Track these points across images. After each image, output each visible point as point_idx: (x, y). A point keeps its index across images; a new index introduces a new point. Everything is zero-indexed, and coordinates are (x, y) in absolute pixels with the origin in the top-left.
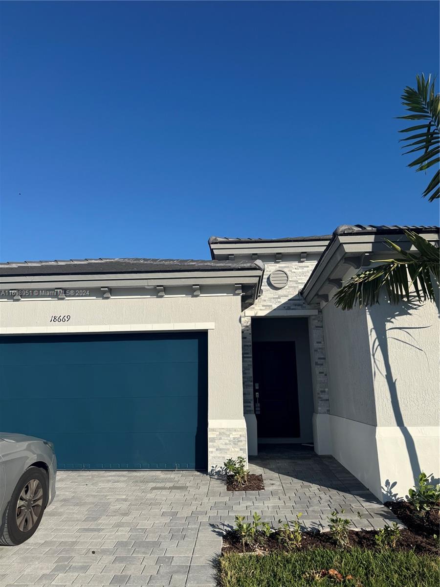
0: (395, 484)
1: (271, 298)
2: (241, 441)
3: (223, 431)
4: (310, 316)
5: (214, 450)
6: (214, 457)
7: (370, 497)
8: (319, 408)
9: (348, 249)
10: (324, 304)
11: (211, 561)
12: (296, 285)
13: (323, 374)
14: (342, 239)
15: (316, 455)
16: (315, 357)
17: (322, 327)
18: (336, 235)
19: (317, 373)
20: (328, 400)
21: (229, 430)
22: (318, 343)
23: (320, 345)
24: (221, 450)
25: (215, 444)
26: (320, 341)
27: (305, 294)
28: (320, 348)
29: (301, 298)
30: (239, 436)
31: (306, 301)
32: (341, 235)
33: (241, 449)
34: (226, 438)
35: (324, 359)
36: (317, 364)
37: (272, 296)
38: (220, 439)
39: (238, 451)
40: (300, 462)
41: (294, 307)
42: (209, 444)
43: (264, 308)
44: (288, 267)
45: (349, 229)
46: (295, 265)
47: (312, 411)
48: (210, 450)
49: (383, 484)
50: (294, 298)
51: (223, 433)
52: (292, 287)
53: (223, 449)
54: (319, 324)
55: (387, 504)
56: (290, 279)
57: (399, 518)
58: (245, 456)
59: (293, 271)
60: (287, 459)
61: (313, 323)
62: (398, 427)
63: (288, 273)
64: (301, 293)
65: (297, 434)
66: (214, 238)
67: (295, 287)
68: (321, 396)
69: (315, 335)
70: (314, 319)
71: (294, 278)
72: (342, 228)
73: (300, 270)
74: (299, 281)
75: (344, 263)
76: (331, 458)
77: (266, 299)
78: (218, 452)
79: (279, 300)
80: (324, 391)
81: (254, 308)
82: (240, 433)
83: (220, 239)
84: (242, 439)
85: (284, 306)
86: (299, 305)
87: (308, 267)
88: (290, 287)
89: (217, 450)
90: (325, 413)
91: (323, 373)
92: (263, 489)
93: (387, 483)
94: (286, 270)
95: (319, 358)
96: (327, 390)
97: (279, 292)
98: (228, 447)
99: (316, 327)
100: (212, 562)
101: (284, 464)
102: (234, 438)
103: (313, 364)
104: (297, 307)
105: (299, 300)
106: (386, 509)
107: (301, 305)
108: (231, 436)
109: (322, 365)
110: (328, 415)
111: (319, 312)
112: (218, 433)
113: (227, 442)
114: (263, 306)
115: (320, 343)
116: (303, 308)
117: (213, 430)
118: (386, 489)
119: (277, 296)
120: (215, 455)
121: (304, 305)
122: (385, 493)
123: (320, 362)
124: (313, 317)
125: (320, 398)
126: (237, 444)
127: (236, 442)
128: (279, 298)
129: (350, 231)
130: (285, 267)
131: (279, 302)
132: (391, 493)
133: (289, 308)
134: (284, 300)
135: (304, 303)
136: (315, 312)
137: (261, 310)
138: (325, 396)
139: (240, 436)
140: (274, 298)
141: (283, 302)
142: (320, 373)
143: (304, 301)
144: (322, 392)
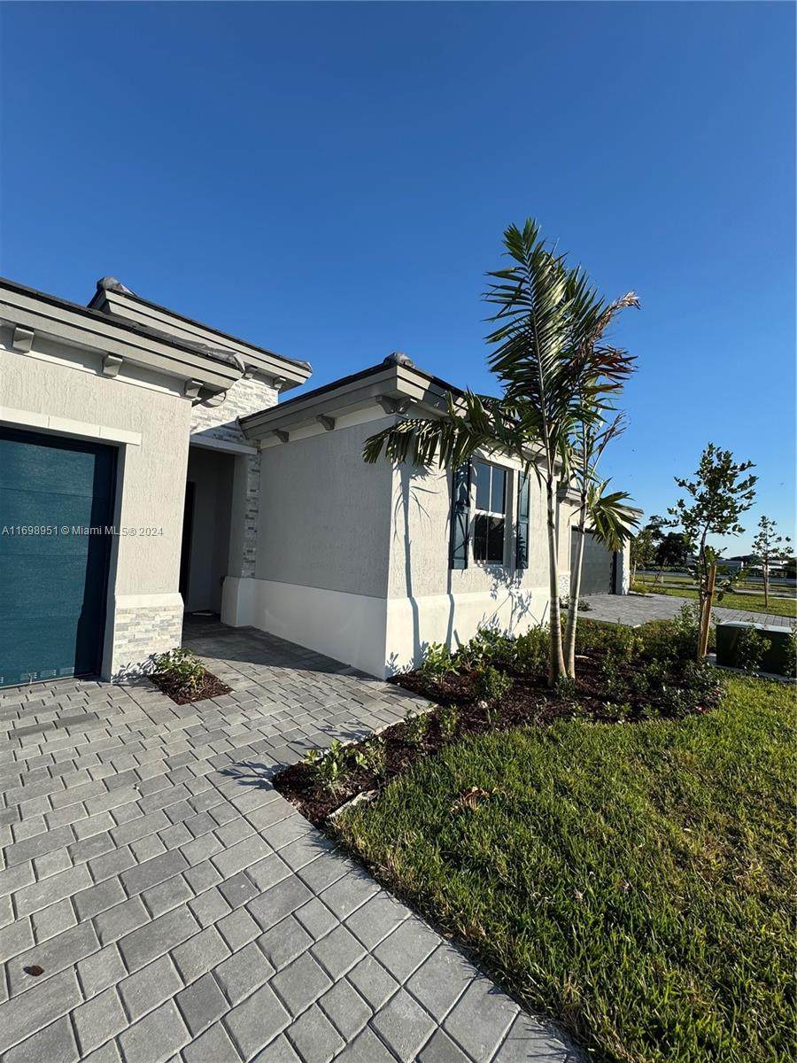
2: (174, 624)
3: (143, 611)
4: (245, 454)
5: (125, 642)
6: (124, 654)
8: (243, 571)
11: (314, 845)
12: (236, 409)
13: (253, 531)
15: (231, 630)
16: (246, 508)
17: (259, 471)
19: (246, 528)
20: (254, 562)
21: (155, 610)
22: (251, 491)
23: (254, 494)
24: (137, 640)
25: (126, 633)
26: (254, 488)
27: (247, 426)
28: (253, 498)
29: (238, 427)
31: (245, 434)
32: (401, 365)
33: (172, 637)
34: (148, 622)
35: (257, 511)
36: (247, 517)
38: (138, 624)
39: (167, 640)
41: (229, 438)
42: (116, 634)
45: (410, 361)
48: (116, 643)
50: (230, 426)
51: (141, 615)
52: (228, 409)
53: (143, 639)
54: (256, 467)
55: (392, 680)
61: (251, 465)
64: (241, 421)
67: (232, 411)
69: (249, 479)
70: (251, 460)
71: (233, 398)
72: (403, 357)
73: (242, 390)
74: (240, 404)
76: (253, 629)
78: (132, 644)
79: (208, 422)
80: (251, 551)
82: (173, 613)
84: (176, 620)
86: (234, 437)
87: (252, 388)
88: (225, 408)
89: (130, 641)
90: (248, 577)
91: (252, 528)
92: (231, 690)
95: (251, 511)
96: (254, 549)
97: (211, 411)
98: (151, 635)
99: (253, 470)
100: (317, 846)
102: (162, 622)
104: (232, 439)
105: (236, 430)
106: (390, 686)
107: (238, 438)
108: (158, 619)
109: (252, 518)
110: (254, 580)
111: (258, 451)
112: (134, 616)
113: (150, 628)
115: (255, 491)
116: (240, 442)
117: (125, 612)
118: (389, 662)
119: (206, 417)
120: (126, 650)
121: (241, 438)
122: (388, 666)
123: (251, 515)
124: (251, 457)
125: (245, 559)
126: (167, 629)
127: (164, 626)
128: (209, 419)
131: (208, 425)
132: (393, 666)
133: (220, 438)
134: (214, 424)
135: (241, 436)
136: (253, 451)
138: (250, 557)
139: (173, 616)
140: (201, 418)
142: (250, 528)
143: (241, 433)
144: (248, 551)
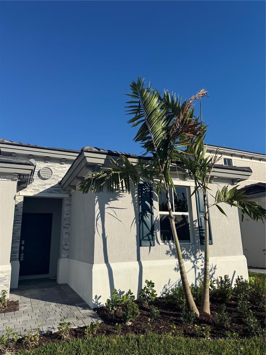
0: (100, 297)
1: (40, 185)
2: (6, 279)
7: (85, 306)
8: (63, 255)
9: (89, 160)
10: (73, 191)
12: (57, 178)
13: (68, 234)
14: (86, 154)
15: (58, 284)
16: (64, 223)
17: (70, 205)
18: (82, 151)
19: (64, 233)
20: (68, 250)
22: (67, 214)
23: (68, 216)
27: (62, 184)
28: (67, 218)
29: (59, 186)
30: (5, 276)
31: (62, 189)
32: (86, 152)
35: (69, 224)
36: (64, 227)
37: (40, 183)
39: (2, 287)
40: (46, 289)
41: (54, 192)
43: (33, 191)
44: (53, 166)
45: (90, 149)
46: (58, 166)
47: (58, 257)
49: (94, 298)
50: (55, 186)
52: (54, 179)
54: (69, 203)
55: (94, 310)
56: (53, 174)
57: (100, 316)
58: (8, 289)
59: (56, 169)
60: (38, 288)
61: (65, 202)
62: (105, 264)
63: (53, 170)
64: (60, 183)
65: (47, 272)
66: (2, 140)
68: (65, 247)
69: (65, 209)
70: (66, 200)
71: (56, 174)
72: (87, 148)
73: (61, 169)
74: (59, 176)
75: (86, 168)
76: (66, 285)
77: (36, 185)
79: (44, 186)
80: (67, 244)
81: (26, 190)
82: (6, 274)
83: (6, 141)
85: (48, 190)
86: (57, 191)
87: (66, 168)
90: (65, 258)
92: (18, 310)
93: (96, 296)
94: (51, 168)
95: (66, 224)
97: (46, 181)
99: (67, 205)
101: (35, 292)
103: (62, 227)
105: (58, 187)
106: (94, 312)
107: (59, 191)
109: (68, 228)
110: (68, 259)
111: (70, 195)
114: (33, 189)
116: (60, 193)
118: (95, 300)
121: (61, 191)
122: (94, 303)
123: (66, 226)
124: (66, 199)
125: (64, 248)
126: (3, 282)
127: (2, 280)
128: (45, 185)
129: (91, 150)
130: (51, 166)
131: (45, 188)
132: (97, 302)
133: (51, 192)
134: (48, 187)
135: (61, 190)
136: (67, 196)
137: (31, 192)
138: (67, 247)
141: (47, 188)
142: (66, 233)
143: (61, 188)
144: (65, 244)
